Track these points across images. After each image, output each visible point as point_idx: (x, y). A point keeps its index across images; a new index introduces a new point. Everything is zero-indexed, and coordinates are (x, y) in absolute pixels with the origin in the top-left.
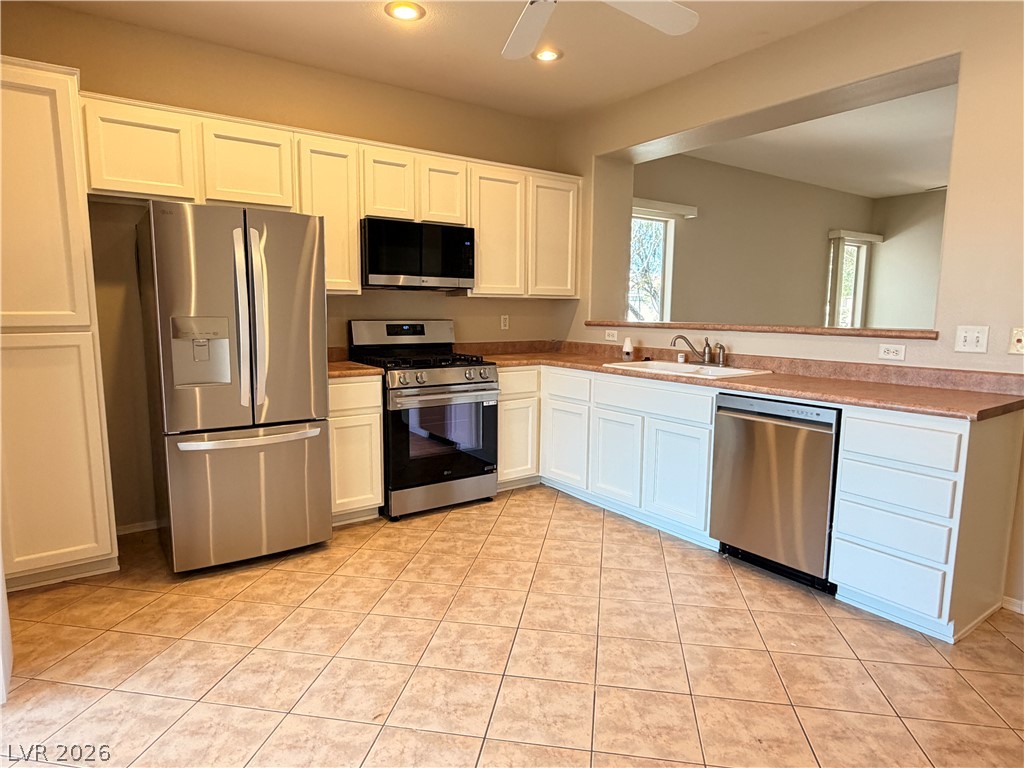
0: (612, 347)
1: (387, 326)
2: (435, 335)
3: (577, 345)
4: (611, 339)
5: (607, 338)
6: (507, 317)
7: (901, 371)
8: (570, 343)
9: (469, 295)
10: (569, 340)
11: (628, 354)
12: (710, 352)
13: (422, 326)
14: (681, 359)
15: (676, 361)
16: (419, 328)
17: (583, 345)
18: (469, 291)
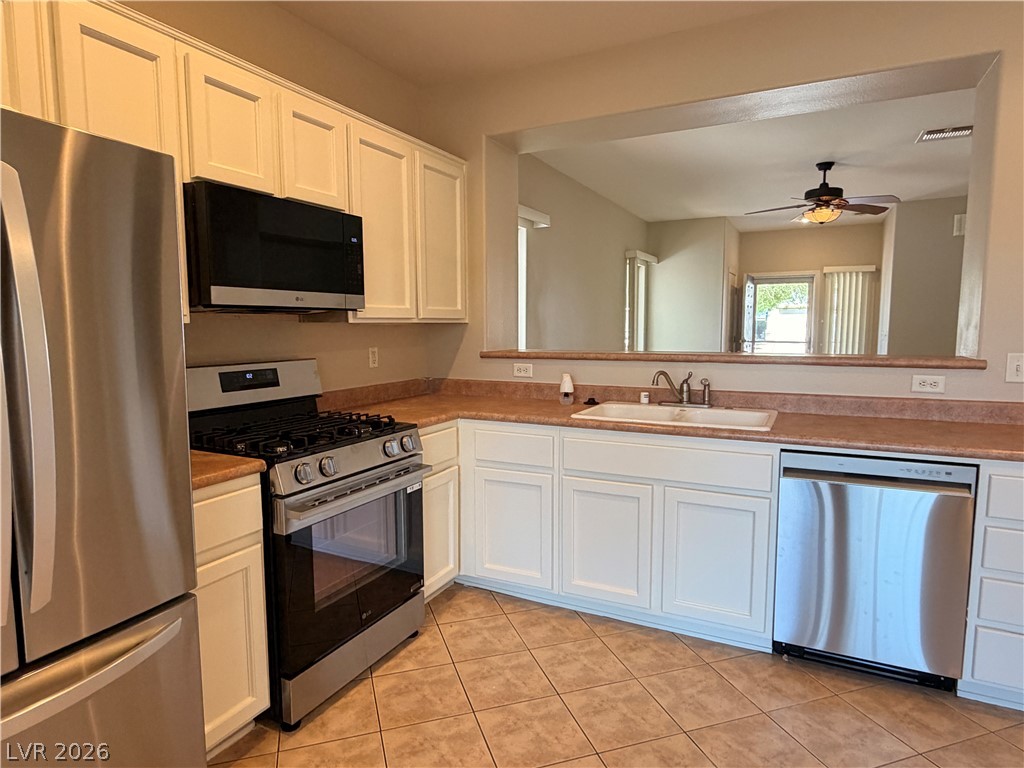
0: (527, 386)
1: (220, 374)
2: (295, 383)
3: (468, 384)
4: (523, 374)
5: (516, 373)
6: (376, 349)
7: (944, 406)
8: (457, 382)
9: (351, 320)
10: (452, 376)
11: (566, 395)
12: (689, 390)
13: (275, 371)
14: (645, 400)
15: (638, 401)
16: (270, 376)
17: (479, 384)
18: (350, 313)
